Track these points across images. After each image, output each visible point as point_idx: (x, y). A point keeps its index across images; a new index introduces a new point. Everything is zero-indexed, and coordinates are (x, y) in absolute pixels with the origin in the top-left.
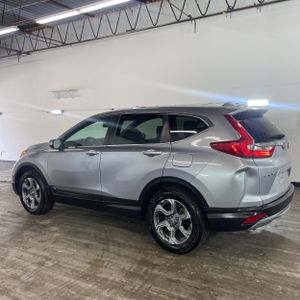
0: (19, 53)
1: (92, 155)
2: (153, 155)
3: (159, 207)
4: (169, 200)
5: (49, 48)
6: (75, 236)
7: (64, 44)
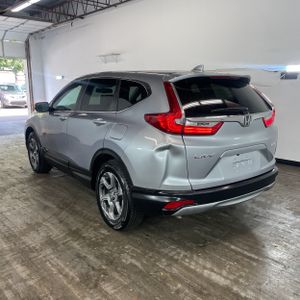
0: (74, 17)
2: (100, 124)
3: (103, 180)
4: (109, 173)
5: (97, 11)
6: (46, 198)
7: (109, 6)
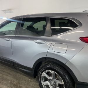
1: (8, 40)
2: (41, 43)
3: (44, 74)
4: (50, 71)
